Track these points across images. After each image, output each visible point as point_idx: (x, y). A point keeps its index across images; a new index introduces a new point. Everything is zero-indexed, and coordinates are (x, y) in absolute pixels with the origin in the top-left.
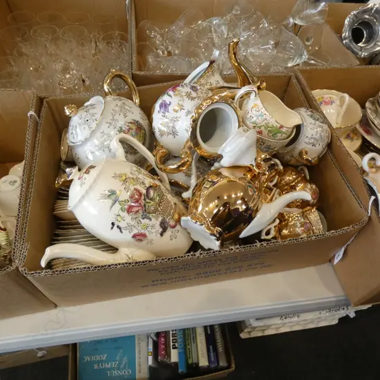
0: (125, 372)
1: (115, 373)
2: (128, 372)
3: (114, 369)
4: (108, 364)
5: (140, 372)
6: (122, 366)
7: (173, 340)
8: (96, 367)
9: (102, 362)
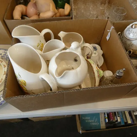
0: (97, 124)
1: (93, 124)
2: (98, 124)
3: (92, 122)
4: (90, 120)
5: (102, 124)
6: (95, 121)
7: (117, 114)
8: (86, 121)
9: (88, 120)
